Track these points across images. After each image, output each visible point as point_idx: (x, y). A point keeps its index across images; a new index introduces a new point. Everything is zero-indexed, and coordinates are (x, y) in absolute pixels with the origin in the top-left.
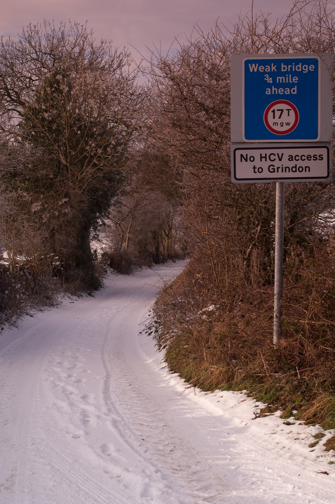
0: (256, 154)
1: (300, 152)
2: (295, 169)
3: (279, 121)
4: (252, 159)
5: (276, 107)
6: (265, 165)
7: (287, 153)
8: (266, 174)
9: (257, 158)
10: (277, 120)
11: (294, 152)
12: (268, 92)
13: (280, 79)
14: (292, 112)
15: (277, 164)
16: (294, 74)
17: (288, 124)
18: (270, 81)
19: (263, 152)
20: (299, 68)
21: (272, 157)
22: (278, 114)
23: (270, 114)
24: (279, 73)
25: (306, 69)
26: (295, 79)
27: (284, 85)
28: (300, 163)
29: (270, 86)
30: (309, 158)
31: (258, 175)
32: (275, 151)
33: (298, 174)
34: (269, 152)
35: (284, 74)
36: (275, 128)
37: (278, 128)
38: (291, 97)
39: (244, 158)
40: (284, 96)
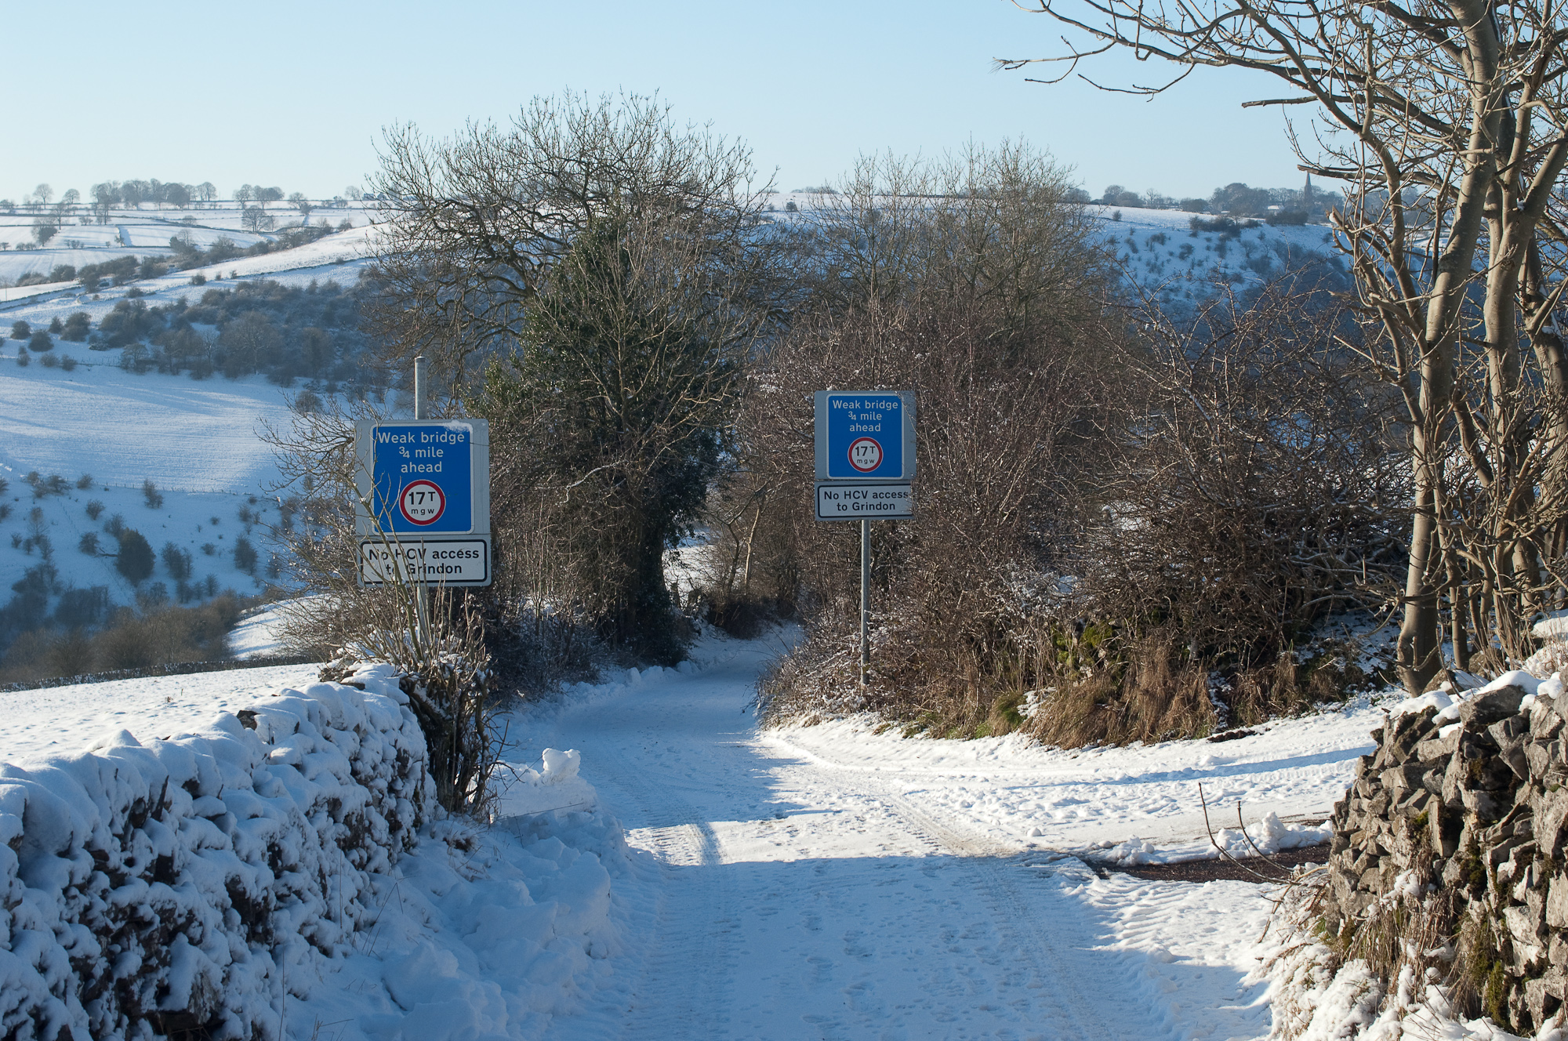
0: (840, 491)
1: (885, 489)
2: (880, 506)
3: (863, 458)
4: (836, 496)
5: (860, 444)
6: (849, 502)
7: (871, 490)
8: (850, 512)
9: (842, 495)
10: (861, 457)
11: (878, 490)
12: (852, 429)
13: (863, 416)
14: (876, 449)
15: (861, 501)
16: (878, 411)
17: (872, 461)
18: (854, 417)
19: (847, 489)
20: (882, 405)
21: (857, 495)
22: (862, 451)
23: (854, 451)
24: (863, 410)
25: (890, 406)
26: (879, 417)
27: (868, 423)
28: (884, 501)
29: (854, 423)
30: (894, 495)
31: (842, 513)
32: (859, 489)
33: (882, 512)
34: (853, 489)
35: (868, 411)
36: (859, 465)
37: (862, 465)
38: (874, 434)
39: (828, 496)
40: (868, 433)
